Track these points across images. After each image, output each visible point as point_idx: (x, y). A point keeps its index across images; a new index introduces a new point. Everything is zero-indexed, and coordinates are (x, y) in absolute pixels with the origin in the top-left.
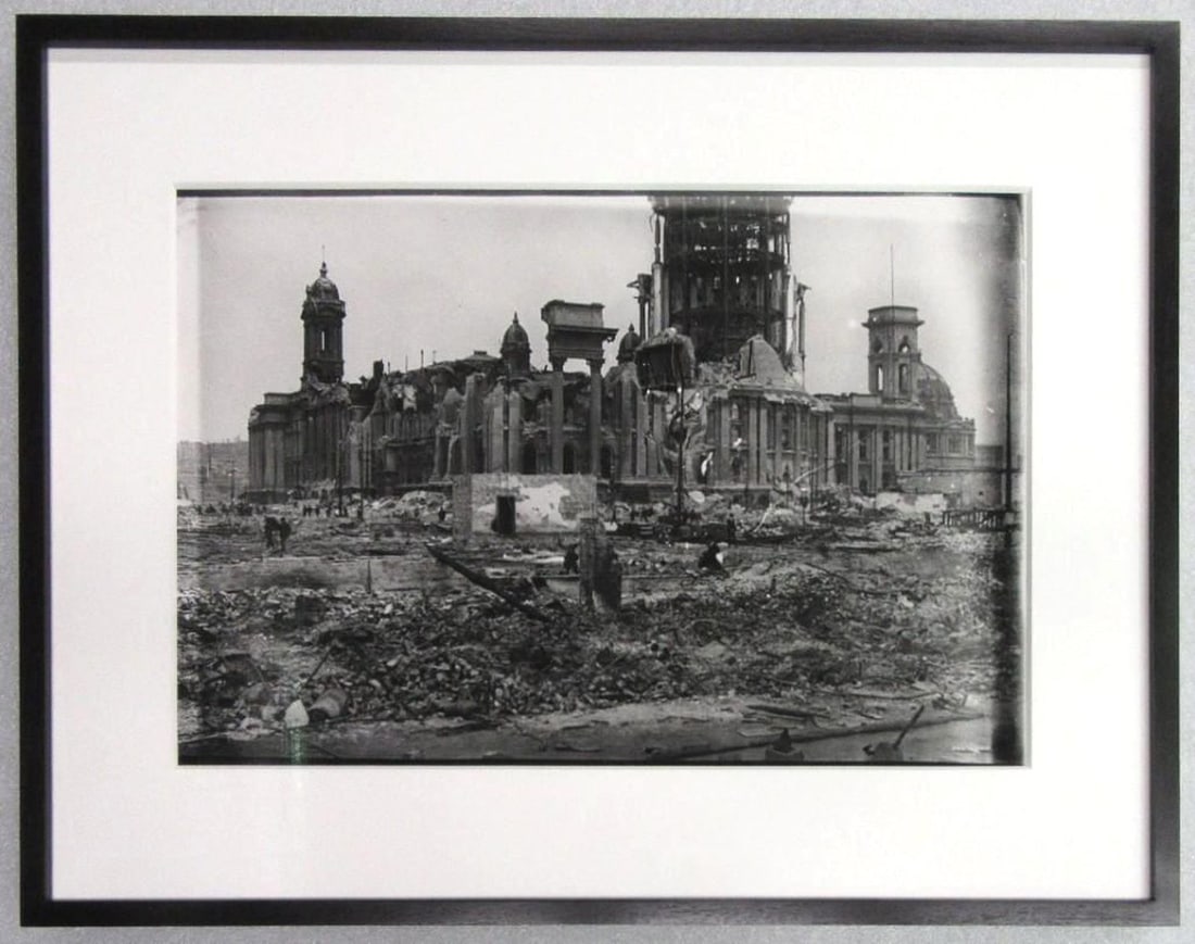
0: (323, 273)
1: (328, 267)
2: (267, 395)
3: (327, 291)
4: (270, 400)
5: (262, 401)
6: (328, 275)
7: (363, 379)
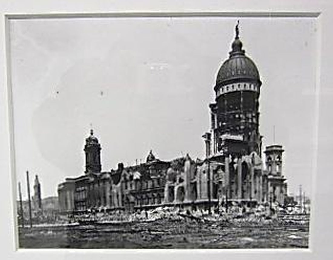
0: (92, 134)
1: (94, 132)
2: (67, 179)
3: (94, 140)
4: (68, 181)
5: (65, 181)
6: (94, 134)
7: (112, 171)
